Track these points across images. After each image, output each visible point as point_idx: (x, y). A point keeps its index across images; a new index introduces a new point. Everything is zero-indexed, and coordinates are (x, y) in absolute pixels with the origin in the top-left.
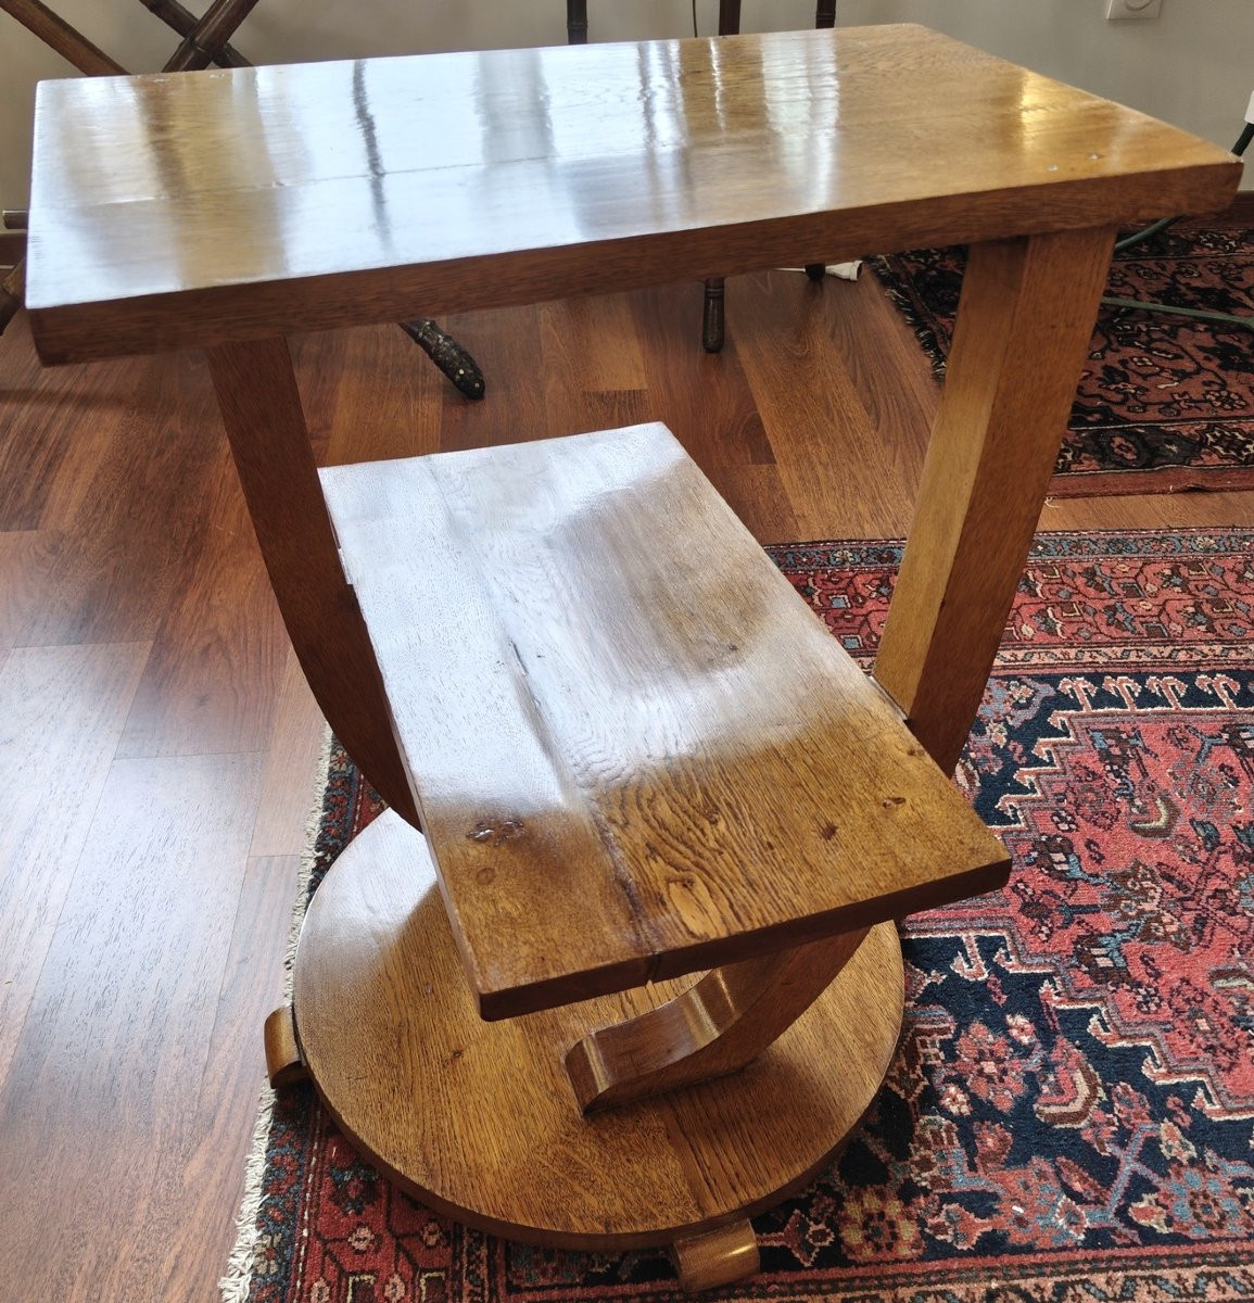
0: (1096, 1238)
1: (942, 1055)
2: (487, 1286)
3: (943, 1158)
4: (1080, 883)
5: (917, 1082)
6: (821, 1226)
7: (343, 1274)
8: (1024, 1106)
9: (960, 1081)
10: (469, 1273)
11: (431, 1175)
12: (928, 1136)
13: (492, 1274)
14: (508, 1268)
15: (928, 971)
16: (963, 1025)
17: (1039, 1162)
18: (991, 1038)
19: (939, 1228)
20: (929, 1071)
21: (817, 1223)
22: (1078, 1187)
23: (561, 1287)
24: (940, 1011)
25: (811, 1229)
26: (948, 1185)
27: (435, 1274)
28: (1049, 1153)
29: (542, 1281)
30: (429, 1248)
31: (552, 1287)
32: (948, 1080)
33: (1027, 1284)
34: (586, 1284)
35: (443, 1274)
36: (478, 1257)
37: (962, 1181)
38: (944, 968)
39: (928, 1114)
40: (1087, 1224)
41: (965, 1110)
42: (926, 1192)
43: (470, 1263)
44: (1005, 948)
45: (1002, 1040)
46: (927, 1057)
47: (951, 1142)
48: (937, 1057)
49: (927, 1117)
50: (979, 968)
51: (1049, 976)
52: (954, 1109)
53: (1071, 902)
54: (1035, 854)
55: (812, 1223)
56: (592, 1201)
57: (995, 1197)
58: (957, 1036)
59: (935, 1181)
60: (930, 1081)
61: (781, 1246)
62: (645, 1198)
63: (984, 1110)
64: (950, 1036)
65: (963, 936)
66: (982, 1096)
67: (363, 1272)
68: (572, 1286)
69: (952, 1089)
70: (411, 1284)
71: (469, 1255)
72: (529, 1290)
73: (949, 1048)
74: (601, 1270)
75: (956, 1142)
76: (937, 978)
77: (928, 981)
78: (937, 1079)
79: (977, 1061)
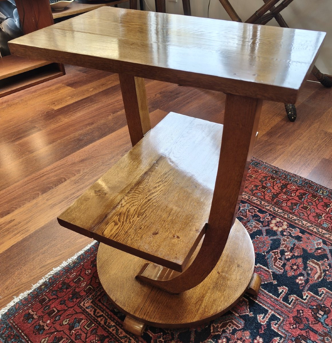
1: (231, 331)
2: (96, 296)
4: (320, 323)
5: (218, 331)
6: (163, 340)
7: (80, 275)
9: (228, 340)
10: (97, 292)
11: (100, 267)
13: (99, 295)
14: (103, 296)
15: (250, 311)
16: (244, 329)
18: (248, 338)
20: (224, 331)
21: (163, 339)
23: (106, 307)
24: (243, 322)
25: (161, 339)
27: (91, 287)
29: (105, 304)
30: (96, 282)
31: (105, 306)
32: (226, 337)
34: (111, 311)
35: (92, 288)
36: (101, 290)
38: (255, 314)
39: (212, 340)
43: (98, 290)
44: (278, 322)
45: (250, 340)
46: (227, 328)
48: (230, 331)
49: (211, 340)
50: (264, 321)
51: (281, 337)
53: (311, 326)
54: (315, 307)
55: (162, 338)
56: (119, 294)
58: (240, 330)
60: (222, 334)
61: (151, 337)
62: (128, 302)
64: (238, 329)
65: (270, 311)
67: (82, 277)
68: (108, 309)
69: (224, 340)
70: (86, 285)
71: (100, 289)
72: (101, 303)
73: (234, 332)
74: (116, 311)
76: (251, 315)
77: (248, 314)
78: (224, 335)
79: (238, 339)
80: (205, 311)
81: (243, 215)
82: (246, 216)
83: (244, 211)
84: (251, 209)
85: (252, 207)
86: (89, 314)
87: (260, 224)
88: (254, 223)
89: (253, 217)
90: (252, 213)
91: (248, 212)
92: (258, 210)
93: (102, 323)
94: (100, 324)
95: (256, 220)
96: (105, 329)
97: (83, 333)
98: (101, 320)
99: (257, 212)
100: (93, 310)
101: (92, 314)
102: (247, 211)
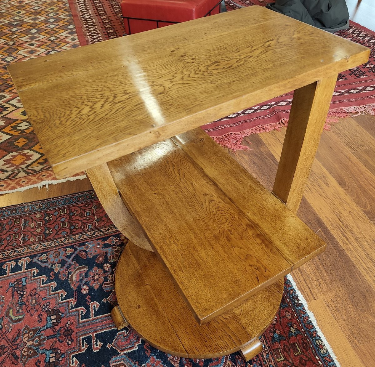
0: (83, 244)
3: (113, 253)
4: (49, 348)
5: (116, 269)
8: (91, 268)
9: (105, 271)
12: (115, 257)
15: (107, 302)
16: (101, 286)
17: (91, 257)
18: (94, 285)
19: (115, 240)
20: (112, 273)
22: (84, 253)
24: (106, 290)
26: (112, 248)
28: (88, 259)
32: (107, 272)
33: (100, 233)
37: (109, 250)
38: (102, 304)
40: (84, 247)
41: (105, 265)
42: (118, 246)
44: (82, 316)
45: (91, 285)
46: (112, 277)
47: (110, 257)
48: (109, 277)
49: (115, 261)
50: (92, 305)
51: (72, 308)
52: (108, 264)
53: (54, 339)
54: (61, 359)
57: (103, 248)
58: (102, 284)
59: (115, 248)
60: (112, 270)
63: (101, 266)
64: (105, 282)
65: (94, 317)
66: (100, 269)
69: (107, 269)
73: (106, 280)
75: (109, 257)
76: (105, 300)
77: (108, 299)
78: (111, 271)
79: (99, 277)
80: (127, 255)
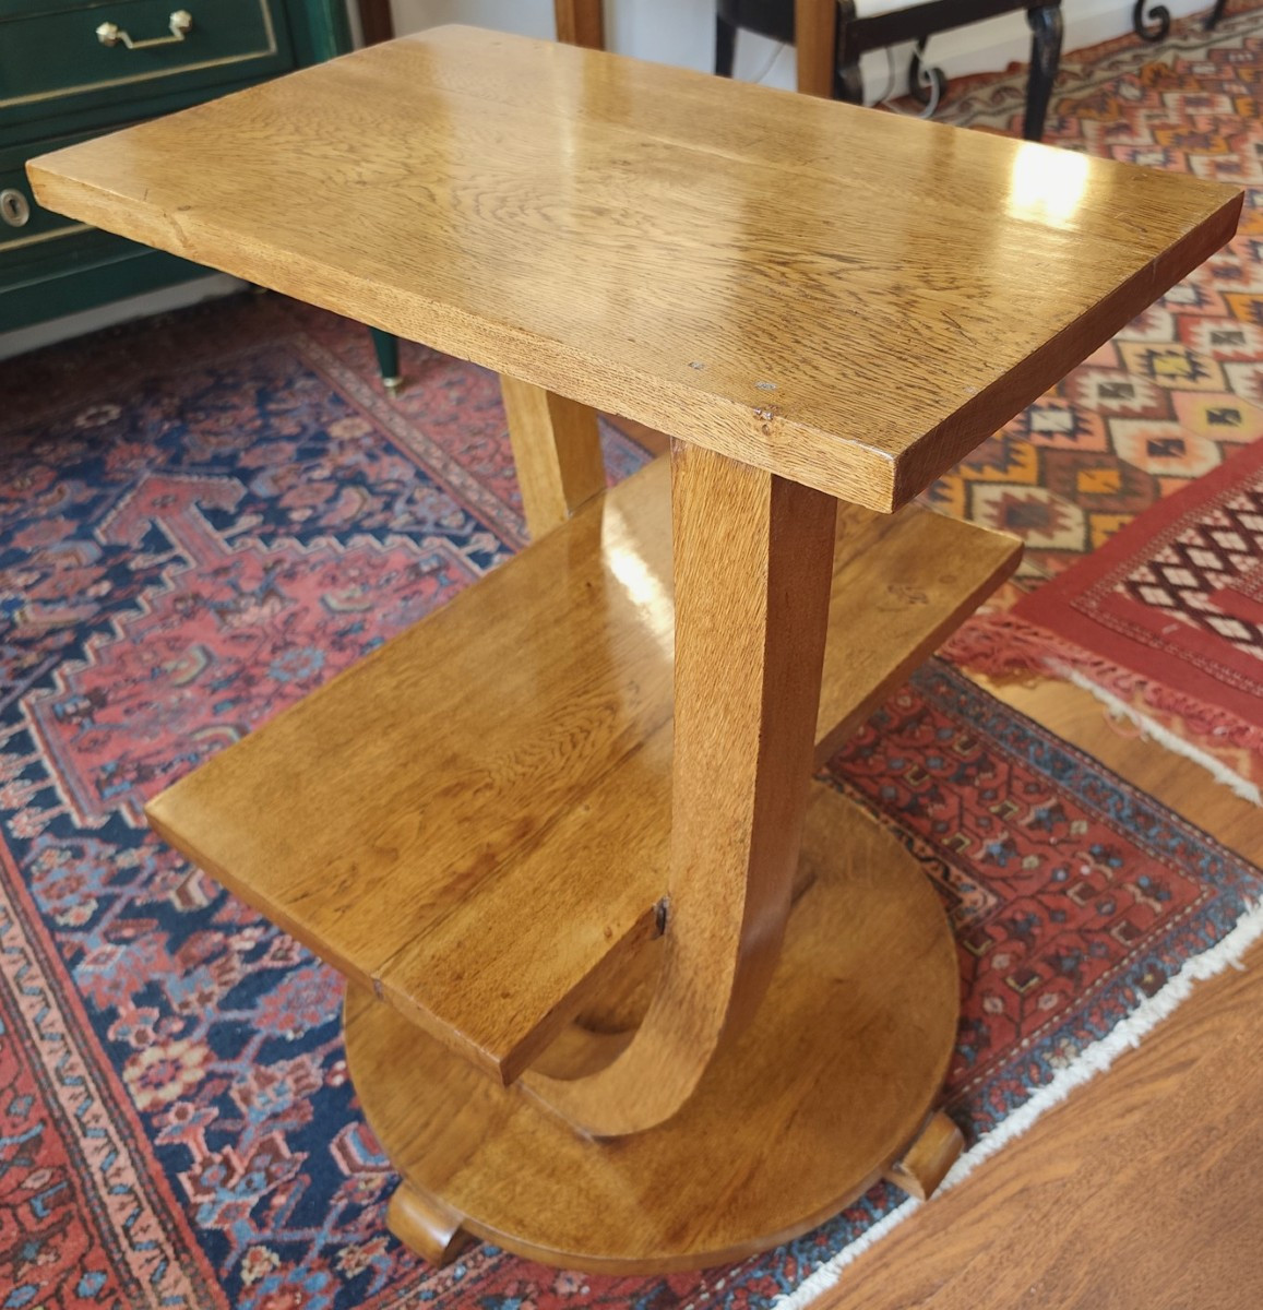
81: (277, 1156)
82: (268, 1147)
83: (249, 1183)
84: (208, 1190)
85: (199, 1199)
86: (966, 871)
87: (240, 1092)
88: (257, 1102)
89: (233, 1139)
90: (226, 1162)
91: (240, 1170)
92: (183, 1177)
93: (919, 843)
94: (927, 841)
95: (240, 1116)
96: (910, 827)
97: (972, 826)
98: (923, 850)
99: (198, 1158)
100: (952, 879)
101: (954, 871)
102: (233, 1182)
